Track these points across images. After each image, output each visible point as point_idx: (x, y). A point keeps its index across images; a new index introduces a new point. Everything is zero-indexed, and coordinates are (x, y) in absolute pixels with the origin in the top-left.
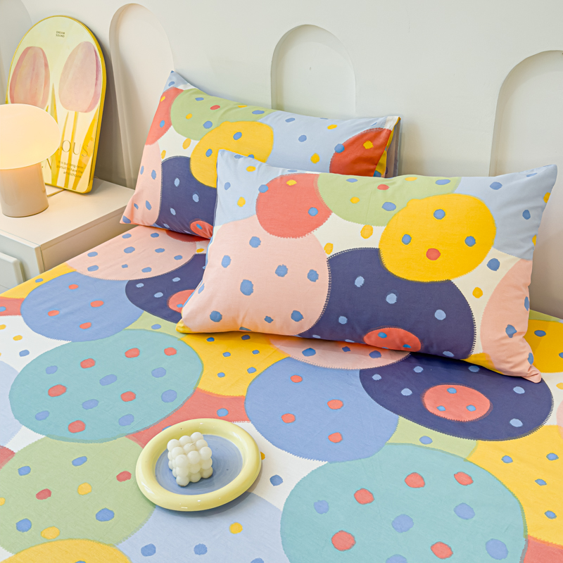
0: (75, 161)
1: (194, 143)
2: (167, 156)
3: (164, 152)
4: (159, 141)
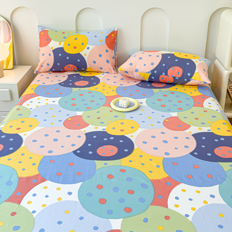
0: (5, 59)
2: (54, 48)
3: (52, 48)
4: (49, 45)
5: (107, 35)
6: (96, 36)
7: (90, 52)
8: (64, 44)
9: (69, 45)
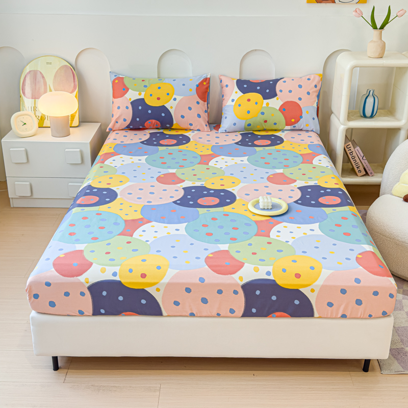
1: (143, 93)
2: (132, 100)
3: (130, 99)
4: (126, 95)
5: (197, 83)
6: (184, 85)
7: (178, 104)
8: (145, 94)
9: (151, 95)
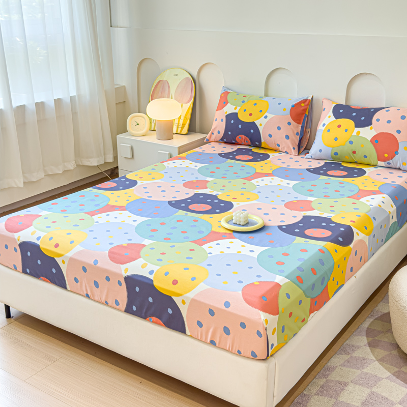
0: (181, 122)
2: (228, 113)
3: (226, 112)
4: (224, 109)
5: (294, 104)
6: (280, 104)
7: (268, 122)
8: (240, 109)
9: (245, 110)
